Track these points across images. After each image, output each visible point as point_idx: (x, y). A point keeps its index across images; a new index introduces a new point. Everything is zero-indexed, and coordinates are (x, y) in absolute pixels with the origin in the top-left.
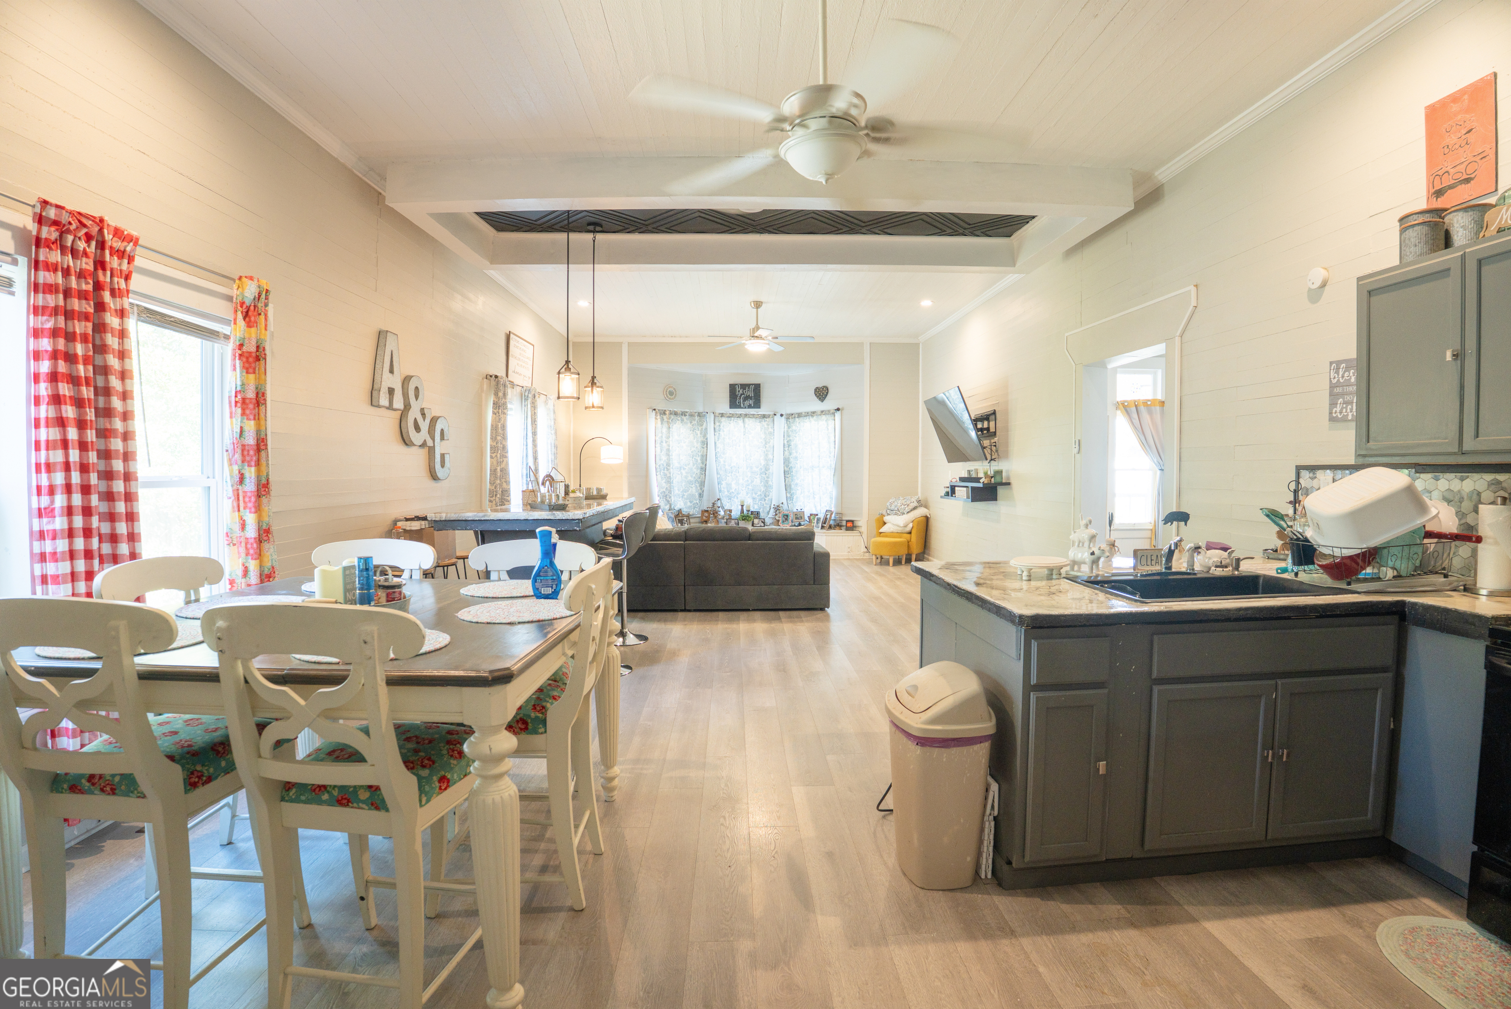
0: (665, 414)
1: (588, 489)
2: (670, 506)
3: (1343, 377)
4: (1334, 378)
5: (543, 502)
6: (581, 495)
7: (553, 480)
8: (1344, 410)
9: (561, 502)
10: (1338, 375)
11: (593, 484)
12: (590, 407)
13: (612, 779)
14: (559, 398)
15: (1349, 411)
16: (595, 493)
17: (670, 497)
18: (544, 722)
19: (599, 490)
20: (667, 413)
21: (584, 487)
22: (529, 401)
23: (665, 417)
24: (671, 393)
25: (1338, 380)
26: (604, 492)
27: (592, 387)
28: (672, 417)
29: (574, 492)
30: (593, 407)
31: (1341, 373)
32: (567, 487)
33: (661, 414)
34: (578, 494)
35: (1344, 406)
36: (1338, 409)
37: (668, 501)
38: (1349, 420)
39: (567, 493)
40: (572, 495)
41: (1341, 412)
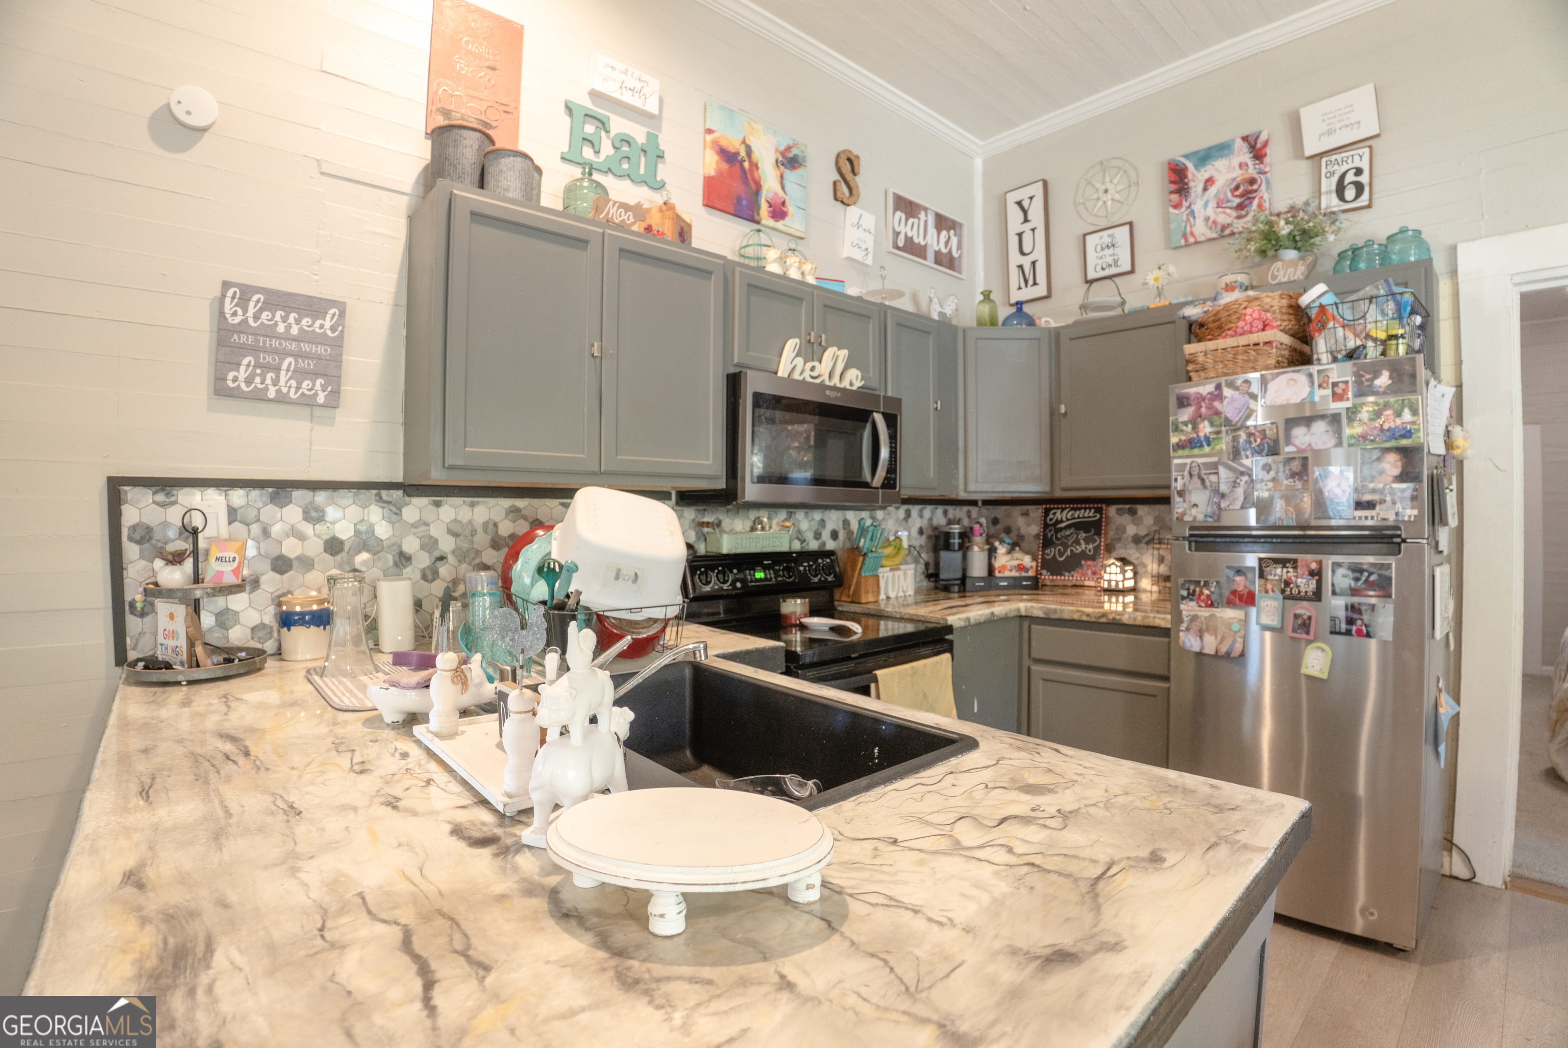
3: (256, 317)
4: (235, 314)
8: (258, 380)
10: (245, 311)
15: (268, 381)
25: (245, 321)
31: (251, 310)
35: (258, 371)
36: (242, 374)
38: (270, 400)
41: (249, 381)
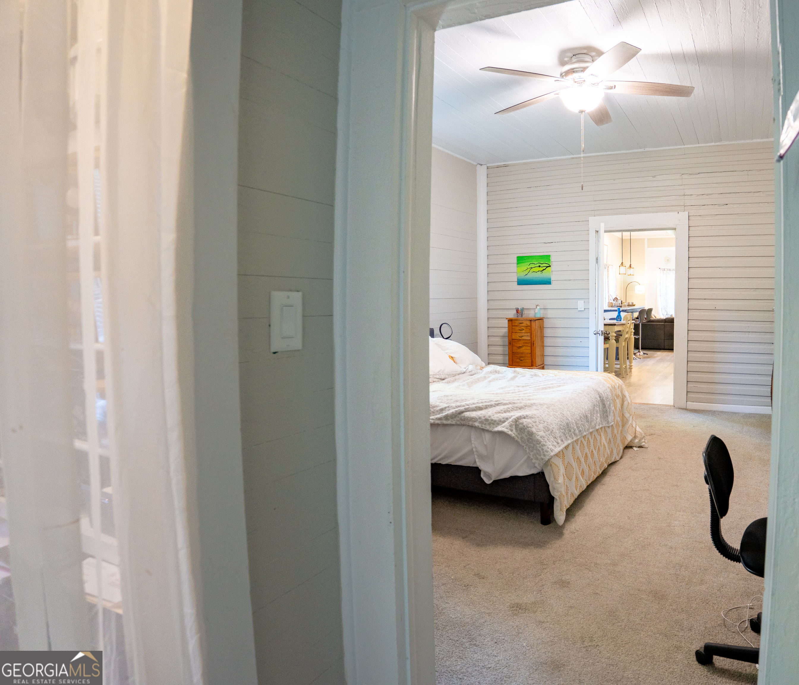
0: (664, 270)
1: (629, 303)
2: (667, 313)
5: (615, 305)
6: (626, 304)
7: (617, 299)
9: (620, 305)
11: (630, 301)
12: (629, 275)
13: (632, 366)
14: (620, 274)
16: (631, 304)
17: (667, 309)
18: (619, 341)
19: (632, 303)
20: (666, 270)
21: (627, 302)
22: (607, 269)
23: (665, 271)
24: (668, 260)
26: (634, 304)
27: (630, 268)
28: (668, 271)
29: (624, 303)
30: (630, 275)
32: (622, 301)
33: (663, 270)
34: (625, 304)
37: (666, 311)
39: (622, 303)
40: (623, 304)
